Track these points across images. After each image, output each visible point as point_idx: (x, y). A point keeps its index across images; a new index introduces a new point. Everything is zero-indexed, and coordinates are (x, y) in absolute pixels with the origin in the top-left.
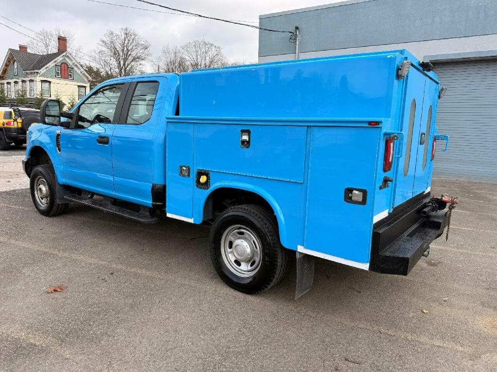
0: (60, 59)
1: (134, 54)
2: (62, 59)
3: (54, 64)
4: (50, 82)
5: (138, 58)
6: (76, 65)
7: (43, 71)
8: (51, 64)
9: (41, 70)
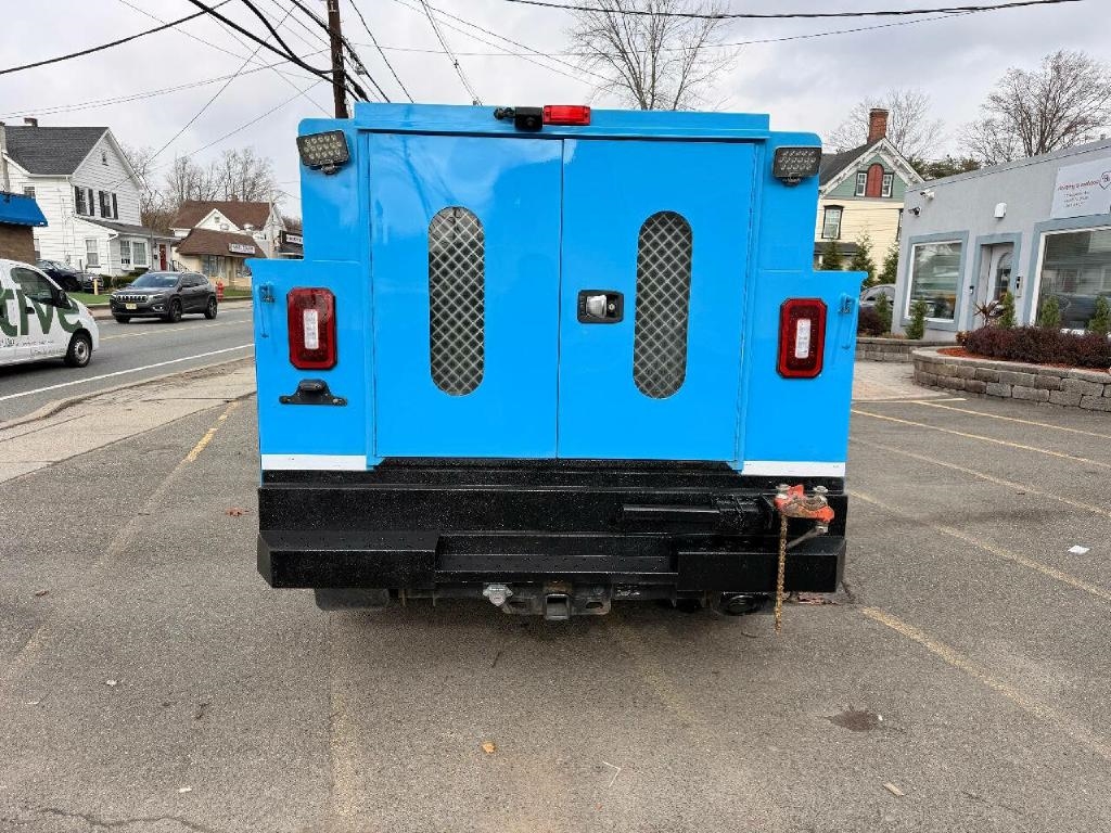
0: (867, 158)
1: (1072, 113)
2: (873, 155)
3: (854, 170)
4: (841, 208)
5: (1084, 121)
6: (901, 166)
7: (830, 186)
8: (848, 171)
9: (826, 186)
